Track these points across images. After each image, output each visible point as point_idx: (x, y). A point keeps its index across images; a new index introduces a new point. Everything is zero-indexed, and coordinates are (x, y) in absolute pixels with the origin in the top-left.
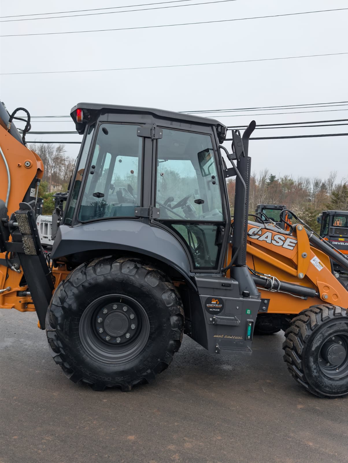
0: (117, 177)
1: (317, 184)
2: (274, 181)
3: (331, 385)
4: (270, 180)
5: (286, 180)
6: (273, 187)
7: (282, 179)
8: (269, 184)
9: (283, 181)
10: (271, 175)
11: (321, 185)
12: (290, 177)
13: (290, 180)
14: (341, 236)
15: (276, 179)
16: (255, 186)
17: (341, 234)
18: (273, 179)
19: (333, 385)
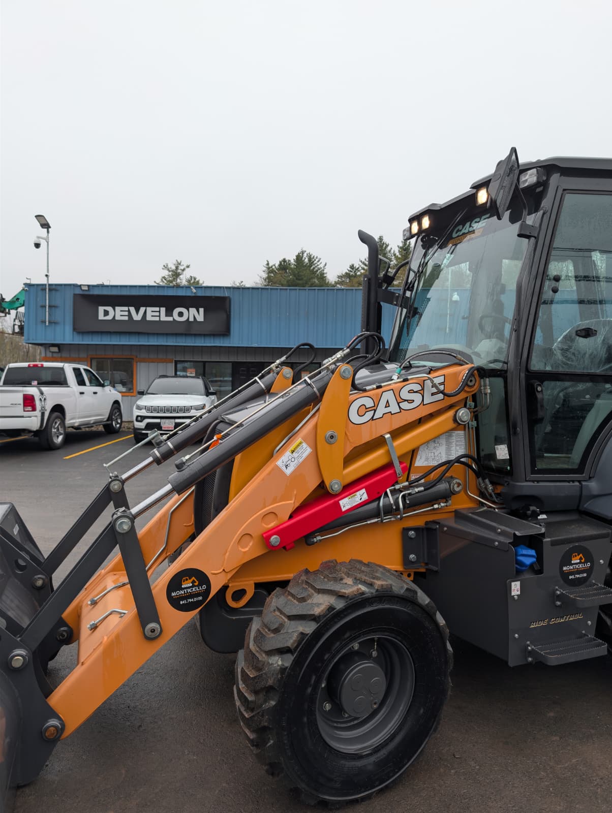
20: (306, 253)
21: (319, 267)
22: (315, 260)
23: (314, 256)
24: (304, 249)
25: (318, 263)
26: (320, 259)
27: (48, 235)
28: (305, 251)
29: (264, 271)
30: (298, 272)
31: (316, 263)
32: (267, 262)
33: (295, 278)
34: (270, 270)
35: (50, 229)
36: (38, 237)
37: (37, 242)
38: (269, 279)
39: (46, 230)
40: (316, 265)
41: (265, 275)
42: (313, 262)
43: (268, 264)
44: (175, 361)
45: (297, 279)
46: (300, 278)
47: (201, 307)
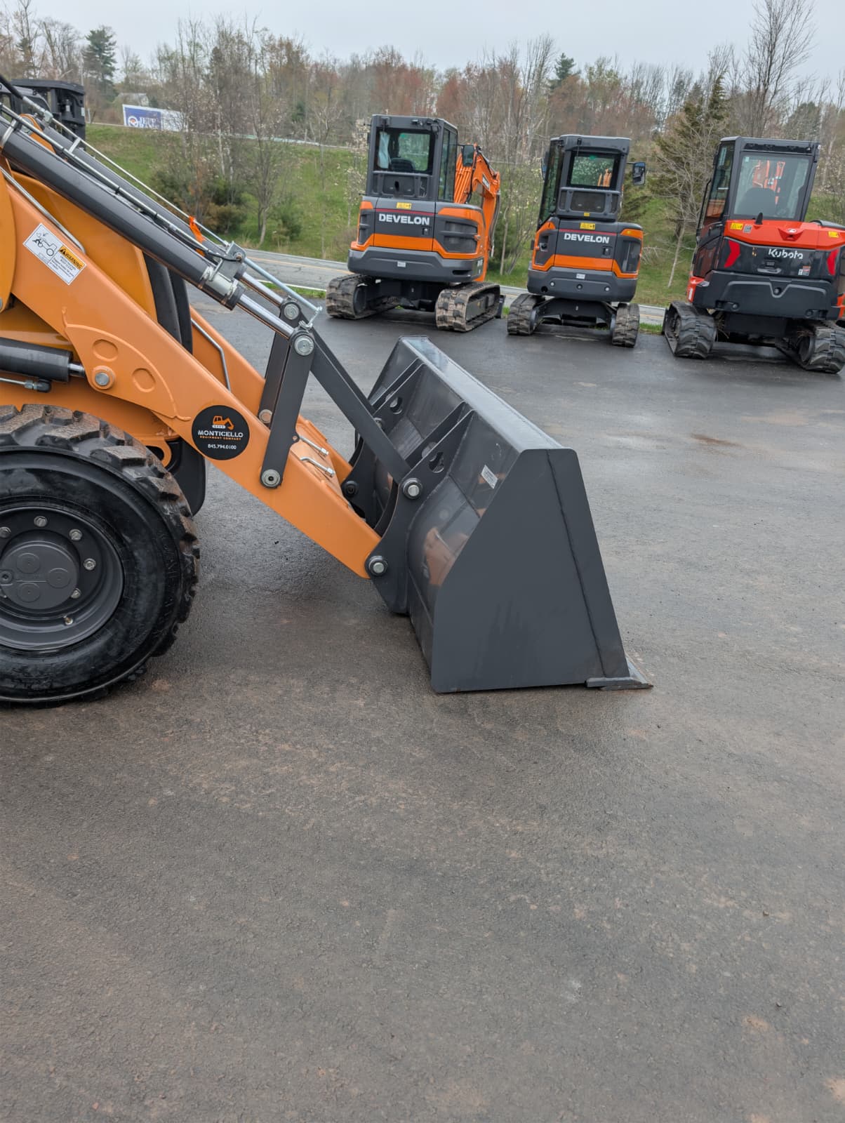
0: (132, 61)
1: (679, 88)
2: (568, 75)
3: (23, 670)
4: (558, 74)
5: (600, 74)
6: (565, 95)
7: (591, 69)
8: (554, 86)
9: (593, 77)
10: (563, 56)
11: (691, 88)
12: (613, 62)
13: (610, 73)
14: (587, 214)
15: (573, 70)
16: (515, 90)
17: (587, 211)
18: (567, 71)
19: (29, 670)
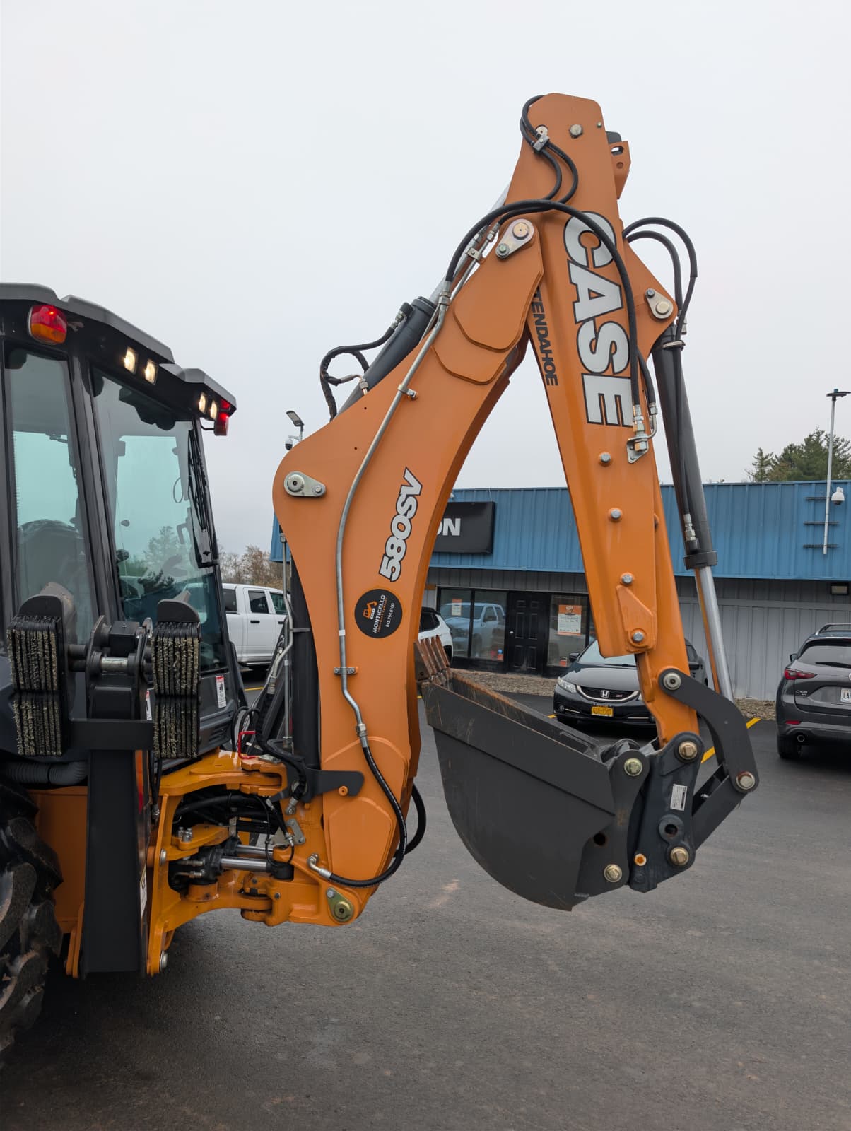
20: (824, 434)
21: (847, 453)
22: (840, 444)
23: (838, 438)
24: (820, 429)
25: (845, 449)
26: (849, 442)
27: (301, 434)
28: (823, 432)
29: (754, 465)
30: (808, 464)
31: (840, 449)
32: (759, 451)
33: (801, 472)
34: (763, 461)
35: (304, 427)
36: (290, 437)
37: (288, 443)
38: (760, 475)
39: (300, 427)
40: (841, 452)
41: (755, 470)
42: (837, 446)
43: (761, 454)
44: (438, 588)
45: (805, 473)
46: (811, 471)
47: (458, 517)
